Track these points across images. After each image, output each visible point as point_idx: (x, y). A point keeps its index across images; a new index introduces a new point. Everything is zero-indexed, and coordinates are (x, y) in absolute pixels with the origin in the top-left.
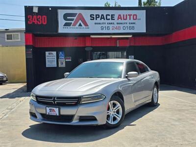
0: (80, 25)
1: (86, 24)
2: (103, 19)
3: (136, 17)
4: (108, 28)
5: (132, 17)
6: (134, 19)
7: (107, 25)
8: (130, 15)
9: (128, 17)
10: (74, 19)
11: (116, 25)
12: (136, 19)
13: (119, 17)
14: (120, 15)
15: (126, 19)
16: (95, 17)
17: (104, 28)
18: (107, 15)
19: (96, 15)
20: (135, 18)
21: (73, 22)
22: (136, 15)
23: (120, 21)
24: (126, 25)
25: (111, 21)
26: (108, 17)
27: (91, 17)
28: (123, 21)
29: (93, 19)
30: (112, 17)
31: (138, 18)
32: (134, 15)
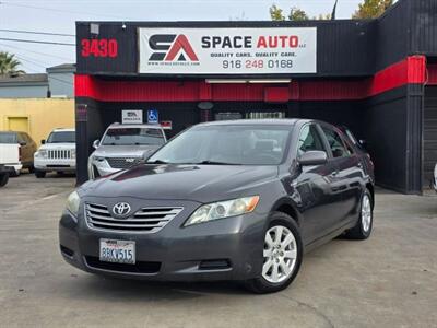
0: (182, 58)
1: (193, 57)
2: (227, 47)
3: (297, 42)
4: (238, 64)
5: (287, 41)
6: (291, 46)
7: (235, 58)
8: (283, 38)
9: (280, 41)
10: (169, 46)
11: (253, 58)
12: (296, 46)
13: (262, 42)
14: (262, 38)
15: (275, 46)
16: (211, 41)
17: (230, 65)
18: (235, 38)
19: (214, 38)
20: (294, 43)
21: (167, 52)
22: (296, 38)
23: (262, 50)
24: (274, 58)
25: (243, 50)
26: (239, 42)
27: (203, 41)
28: (269, 50)
29: (209, 46)
30: (246, 42)
31: (299, 43)
32: (291, 38)
